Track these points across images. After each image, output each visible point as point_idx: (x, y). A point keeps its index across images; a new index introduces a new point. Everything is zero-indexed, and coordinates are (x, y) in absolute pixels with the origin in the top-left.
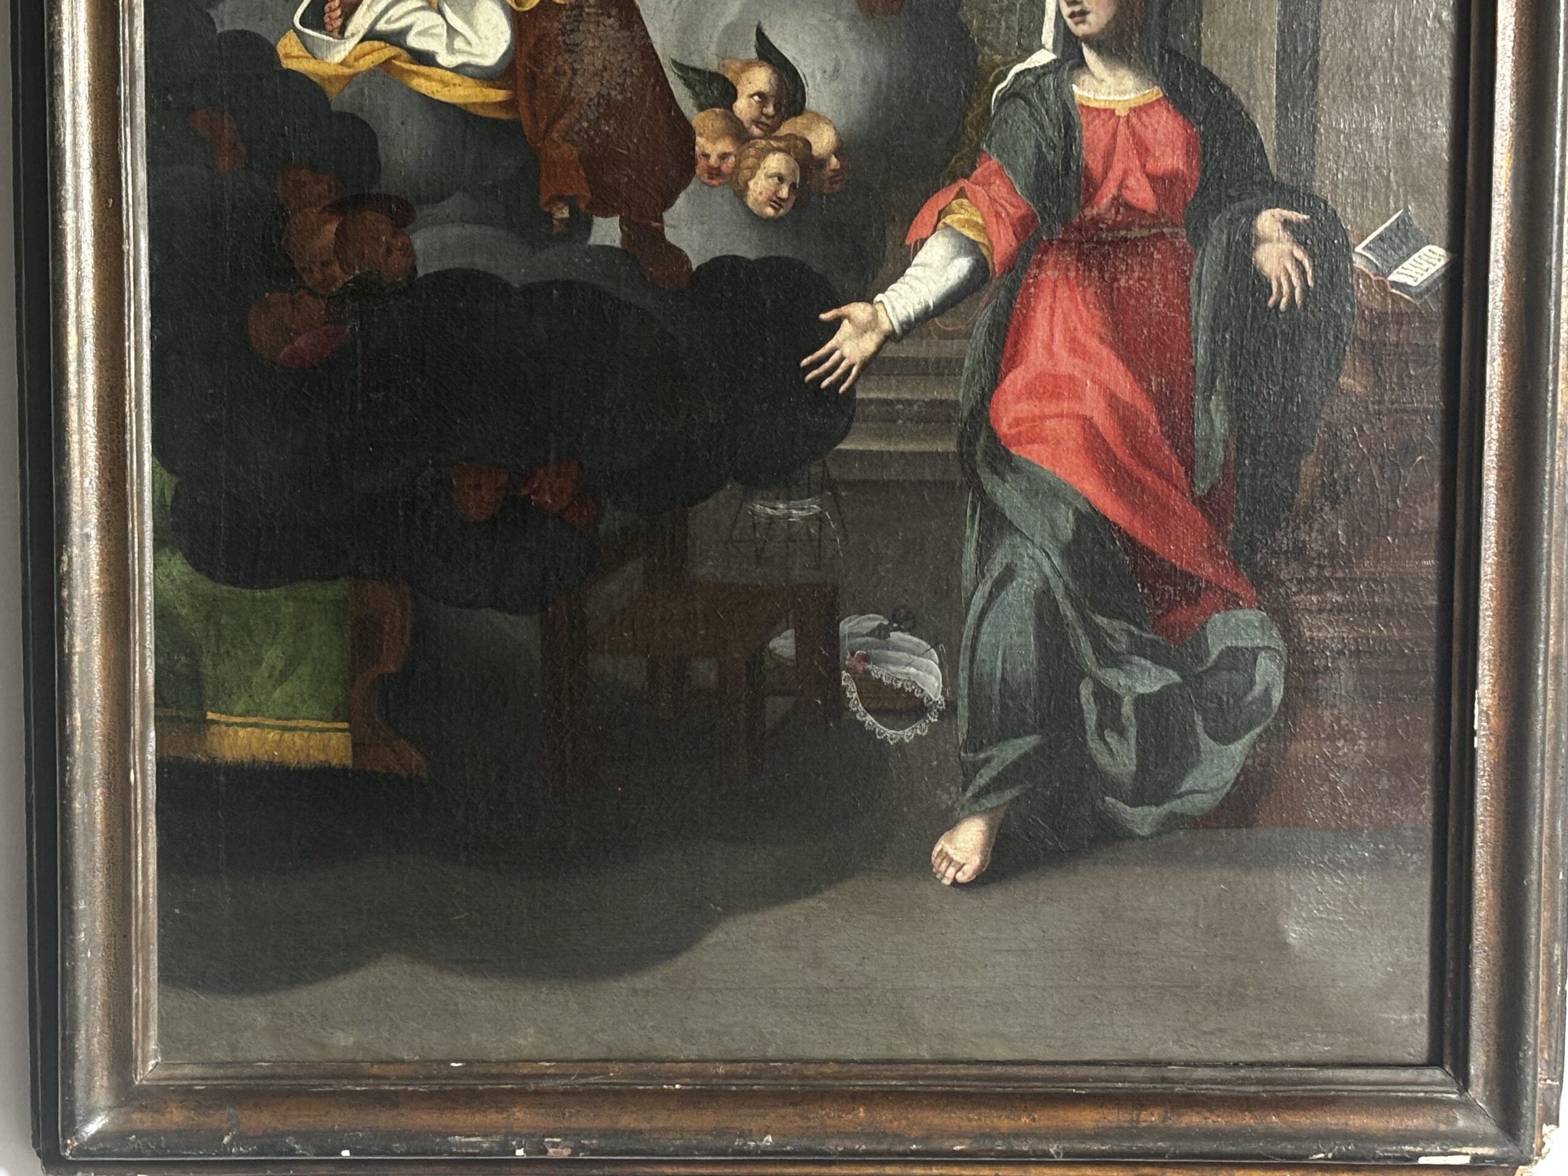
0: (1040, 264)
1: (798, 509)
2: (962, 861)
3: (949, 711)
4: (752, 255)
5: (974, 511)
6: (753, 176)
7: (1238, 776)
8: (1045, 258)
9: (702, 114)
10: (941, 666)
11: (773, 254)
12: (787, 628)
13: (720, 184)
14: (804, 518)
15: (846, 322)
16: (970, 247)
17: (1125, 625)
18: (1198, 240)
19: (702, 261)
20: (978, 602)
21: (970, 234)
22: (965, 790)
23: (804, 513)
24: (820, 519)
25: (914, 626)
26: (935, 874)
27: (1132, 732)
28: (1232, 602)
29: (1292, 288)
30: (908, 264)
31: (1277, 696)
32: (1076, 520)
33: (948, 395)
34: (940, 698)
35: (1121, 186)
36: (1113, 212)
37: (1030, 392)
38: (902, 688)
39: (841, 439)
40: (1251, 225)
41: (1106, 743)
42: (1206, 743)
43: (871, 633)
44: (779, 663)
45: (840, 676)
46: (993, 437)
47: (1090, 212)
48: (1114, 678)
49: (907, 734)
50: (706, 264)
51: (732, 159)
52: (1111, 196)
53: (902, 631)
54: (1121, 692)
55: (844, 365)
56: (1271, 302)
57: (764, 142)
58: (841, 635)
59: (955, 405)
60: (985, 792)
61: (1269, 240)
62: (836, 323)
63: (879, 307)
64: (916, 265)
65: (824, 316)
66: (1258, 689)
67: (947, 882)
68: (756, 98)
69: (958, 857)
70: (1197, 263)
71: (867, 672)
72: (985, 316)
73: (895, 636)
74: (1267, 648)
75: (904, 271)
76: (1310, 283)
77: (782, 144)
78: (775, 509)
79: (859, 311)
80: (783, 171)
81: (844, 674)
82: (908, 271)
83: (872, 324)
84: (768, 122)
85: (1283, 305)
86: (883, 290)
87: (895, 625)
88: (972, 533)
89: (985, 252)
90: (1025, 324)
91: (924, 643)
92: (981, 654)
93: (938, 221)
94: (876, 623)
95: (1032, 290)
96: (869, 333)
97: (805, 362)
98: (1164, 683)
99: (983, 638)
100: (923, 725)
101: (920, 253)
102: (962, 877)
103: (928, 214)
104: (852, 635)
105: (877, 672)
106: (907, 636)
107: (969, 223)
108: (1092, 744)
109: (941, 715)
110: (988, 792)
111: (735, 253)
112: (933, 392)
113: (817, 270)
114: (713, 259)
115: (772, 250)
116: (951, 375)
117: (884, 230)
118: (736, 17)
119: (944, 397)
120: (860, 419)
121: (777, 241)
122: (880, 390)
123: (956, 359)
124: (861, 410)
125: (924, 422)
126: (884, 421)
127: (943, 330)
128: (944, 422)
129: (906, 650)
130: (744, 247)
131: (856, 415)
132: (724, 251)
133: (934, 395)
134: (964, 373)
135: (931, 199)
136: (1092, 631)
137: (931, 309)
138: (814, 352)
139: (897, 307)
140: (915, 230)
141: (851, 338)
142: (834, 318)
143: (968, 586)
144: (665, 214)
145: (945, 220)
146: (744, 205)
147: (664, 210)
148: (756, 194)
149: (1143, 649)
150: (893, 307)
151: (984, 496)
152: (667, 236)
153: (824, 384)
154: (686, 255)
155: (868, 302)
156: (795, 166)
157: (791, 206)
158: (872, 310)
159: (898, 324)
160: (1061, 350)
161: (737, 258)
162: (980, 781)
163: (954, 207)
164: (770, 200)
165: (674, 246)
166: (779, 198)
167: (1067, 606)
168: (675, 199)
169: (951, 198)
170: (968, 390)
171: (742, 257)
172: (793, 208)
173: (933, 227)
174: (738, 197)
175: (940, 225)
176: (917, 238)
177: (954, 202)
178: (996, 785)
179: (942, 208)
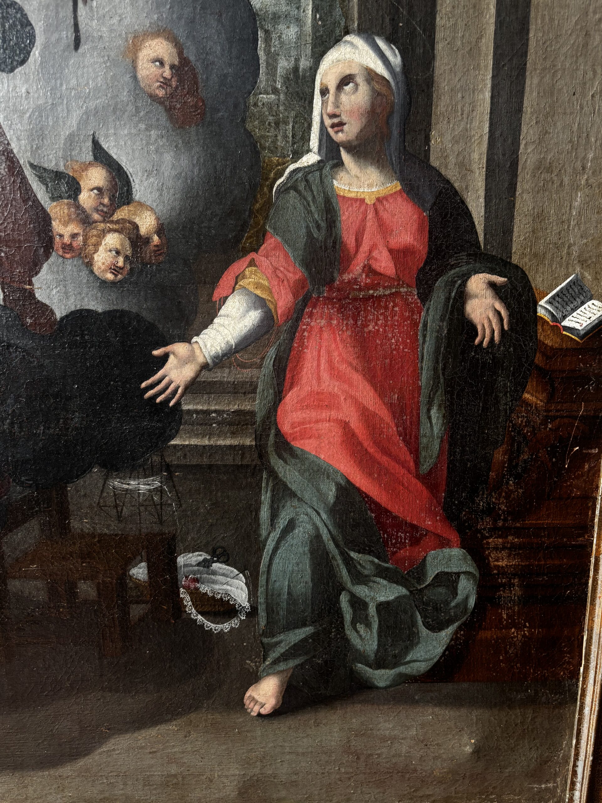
0: (311, 315)
1: (144, 484)
2: (263, 702)
3: (253, 612)
4: (100, 310)
5: (267, 484)
6: (96, 251)
7: (445, 651)
8: (315, 311)
9: (55, 203)
10: (246, 584)
11: (115, 308)
12: (141, 561)
13: (73, 257)
14: (150, 491)
15: (172, 358)
16: (260, 303)
17: (371, 558)
18: (424, 297)
19: (64, 314)
20: (270, 545)
21: (258, 292)
22: (265, 660)
23: (148, 487)
24: (160, 490)
25: (227, 561)
26: (246, 709)
27: (375, 626)
28: (443, 543)
29: (493, 331)
31: (472, 602)
32: (337, 490)
33: (246, 406)
34: (246, 604)
35: (369, 257)
36: (364, 276)
37: (303, 405)
38: (221, 599)
39: (172, 437)
41: (357, 632)
42: (424, 631)
43: (199, 564)
44: (138, 584)
45: (179, 591)
46: (278, 433)
47: (346, 277)
48: (361, 591)
49: (226, 627)
50: (67, 316)
51: (81, 238)
52: (362, 264)
53: (221, 562)
54: (367, 600)
55: (172, 387)
56: (477, 341)
57: (102, 225)
58: (179, 566)
59: (252, 413)
60: (276, 662)
61: (476, 296)
62: (165, 358)
63: (195, 346)
64: (220, 316)
65: (156, 353)
66: (460, 597)
67: (254, 714)
68: (95, 191)
69: (261, 699)
70: (423, 314)
71: (197, 589)
72: (272, 352)
73: (216, 566)
74: (465, 573)
75: (212, 320)
76: (506, 327)
77: (114, 227)
78: (128, 484)
79: (180, 348)
80: (119, 247)
81: (182, 590)
82: (216, 320)
83: (191, 358)
84: (105, 209)
85: (485, 344)
86: (198, 335)
87: (215, 559)
88: (266, 498)
89: (271, 307)
90: (300, 357)
91: (235, 570)
92: (273, 577)
93: (236, 283)
94: (203, 557)
95: (306, 334)
96: (189, 365)
97: (143, 385)
98: (397, 595)
99: (274, 567)
100: (236, 621)
101: (223, 307)
102: (263, 711)
103: (227, 278)
104: (186, 566)
105: (204, 588)
106: (224, 566)
107: (258, 286)
108: (348, 632)
109: (248, 615)
110: (280, 662)
111: (87, 308)
112: (235, 405)
113: (148, 319)
114: (72, 312)
115: (114, 305)
116: (249, 393)
117: (197, 289)
118: (75, 128)
119: (243, 408)
120: (186, 423)
121: (117, 298)
122: (198, 403)
123: (252, 382)
124: (186, 417)
125: (229, 425)
126: (201, 424)
127: (242, 362)
128: (243, 425)
129: (223, 575)
130: (93, 303)
131: (183, 421)
132: (79, 306)
133: (236, 407)
134: (258, 391)
135: (230, 268)
136: (348, 562)
137: (234, 347)
138: (150, 378)
139: (208, 346)
140: (219, 290)
141: (177, 368)
142: (163, 354)
143: (264, 533)
144: (34, 280)
145: (241, 283)
146: (92, 272)
147: (33, 276)
148: (100, 264)
149: (383, 573)
150: (206, 346)
151: (273, 474)
152: (37, 295)
153: (158, 400)
154: (51, 309)
155: (187, 342)
156: (127, 243)
157: (126, 273)
158: (190, 348)
159: (209, 358)
160: (325, 376)
161: (88, 311)
162: (274, 655)
163: (247, 273)
164: (111, 268)
165: (42, 303)
166: (117, 267)
167: (331, 546)
168: (40, 268)
169: (244, 267)
170: (261, 403)
171: (92, 310)
172: (128, 274)
173: (232, 288)
174: (87, 266)
175: (237, 286)
176: (221, 296)
177: (247, 269)
178: (284, 657)
179: (238, 274)
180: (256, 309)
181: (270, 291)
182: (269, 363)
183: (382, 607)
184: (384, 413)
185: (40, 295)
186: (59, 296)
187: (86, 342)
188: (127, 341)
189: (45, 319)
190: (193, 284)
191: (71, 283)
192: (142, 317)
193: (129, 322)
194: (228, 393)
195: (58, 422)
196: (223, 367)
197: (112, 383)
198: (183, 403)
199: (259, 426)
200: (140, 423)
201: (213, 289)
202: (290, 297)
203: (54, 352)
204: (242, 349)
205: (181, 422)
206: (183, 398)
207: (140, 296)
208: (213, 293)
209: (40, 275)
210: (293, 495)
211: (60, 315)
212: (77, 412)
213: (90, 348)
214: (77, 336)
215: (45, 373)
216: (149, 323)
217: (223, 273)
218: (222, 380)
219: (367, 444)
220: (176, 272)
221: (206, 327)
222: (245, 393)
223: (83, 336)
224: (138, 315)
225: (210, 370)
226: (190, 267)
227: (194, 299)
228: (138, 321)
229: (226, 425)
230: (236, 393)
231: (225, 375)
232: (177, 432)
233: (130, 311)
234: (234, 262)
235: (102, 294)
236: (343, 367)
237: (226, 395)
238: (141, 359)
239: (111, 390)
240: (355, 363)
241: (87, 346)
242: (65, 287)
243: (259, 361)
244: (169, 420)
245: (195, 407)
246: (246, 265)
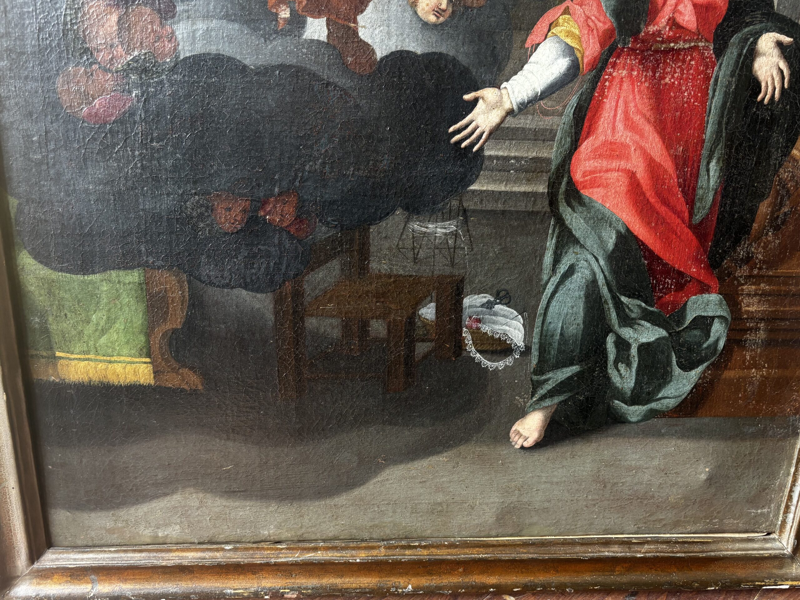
0: (614, 65)
1: (441, 228)
2: (527, 436)
3: (527, 350)
4: (419, 52)
5: (554, 231)
7: (693, 389)
8: (618, 61)
10: (524, 325)
11: (434, 50)
12: (431, 301)
14: (446, 234)
15: (481, 101)
17: (639, 302)
18: (719, 52)
19: (385, 54)
20: (550, 288)
21: (569, 41)
22: (533, 395)
23: (444, 231)
24: (455, 235)
25: (509, 303)
26: (511, 442)
27: (635, 365)
28: (704, 289)
30: (526, 62)
31: (721, 344)
32: (617, 238)
33: (544, 154)
34: (521, 344)
35: (675, 10)
36: (667, 29)
37: (597, 154)
38: (500, 338)
39: (472, 182)
40: (755, 42)
41: (618, 371)
43: (482, 306)
44: (425, 324)
45: (462, 330)
46: (570, 182)
47: (652, 29)
48: (627, 333)
49: (501, 365)
50: (387, 57)
52: (667, 17)
53: (503, 304)
54: (631, 341)
55: (478, 132)
56: (760, 98)
58: (464, 306)
59: (548, 161)
60: (543, 398)
61: (764, 54)
62: (475, 101)
63: (504, 91)
64: (530, 63)
65: (467, 97)
66: (712, 340)
67: (518, 446)
69: (525, 433)
70: (716, 68)
71: (478, 329)
72: (574, 101)
73: (498, 307)
74: (720, 317)
75: (522, 67)
76: (786, 86)
78: (427, 228)
81: (465, 329)
82: (526, 67)
83: (499, 104)
85: (766, 101)
87: (498, 301)
88: (551, 244)
89: (579, 55)
90: (600, 107)
91: (515, 312)
92: (549, 319)
93: (549, 30)
94: (487, 299)
95: (607, 84)
96: (496, 110)
97: (451, 129)
98: (657, 336)
99: (551, 309)
100: (511, 360)
101: (534, 54)
102: (526, 444)
103: (541, 25)
104: (470, 307)
105: (486, 328)
106: (505, 308)
107: (569, 34)
108: (610, 371)
109: (522, 354)
110: (546, 398)
111: (407, 49)
112: (533, 152)
113: (463, 63)
114: (392, 53)
115: (433, 47)
116: (548, 140)
117: (512, 36)
119: (540, 155)
120: (486, 169)
121: (436, 41)
122: (499, 149)
123: (552, 130)
124: (487, 163)
125: (526, 172)
126: (500, 171)
127: (545, 109)
128: (539, 172)
129: (504, 316)
130: (414, 45)
131: (484, 167)
132: (399, 47)
133: (534, 154)
134: (556, 139)
135: (545, 15)
136: (619, 305)
137: (539, 94)
138: (458, 122)
139: (516, 93)
140: (532, 37)
141: (484, 113)
142: (473, 98)
143: (545, 277)
144: (359, 18)
145: (553, 31)
146: (416, 13)
147: (358, 14)
148: (424, 5)
149: (647, 316)
150: (513, 92)
151: (560, 221)
152: (360, 34)
153: (463, 145)
154: (373, 49)
155: (497, 88)
157: (448, 16)
158: (499, 94)
159: (515, 104)
160: (620, 126)
161: (408, 52)
162: (542, 392)
163: (561, 21)
164: (434, 10)
165: (364, 42)
166: (440, 9)
167: (605, 291)
168: (366, 6)
169: (559, 14)
170: (557, 151)
171: (412, 52)
172: (450, 17)
173: (544, 35)
174: (411, 7)
175: (550, 34)
176: (533, 43)
177: (561, 17)
178: (551, 394)
179: (552, 21)
180: (564, 56)
181: (580, 40)
182: (570, 111)
183: (644, 348)
184: (668, 165)
185: (363, 34)
186: (382, 36)
187: (403, 84)
188: (441, 85)
189: (366, 58)
190: (509, 29)
191: (394, 23)
192: (458, 61)
193: (446, 66)
194: (529, 140)
195: (368, 163)
196: (527, 114)
197: (422, 126)
198: (486, 148)
199: (553, 174)
200: (444, 168)
201: (528, 35)
202: (597, 47)
203: (371, 93)
204: (547, 97)
205: (482, 168)
206: (487, 144)
207: (458, 39)
208: (526, 40)
209: (365, 13)
210: (576, 241)
211: (380, 55)
212: (386, 154)
213: (405, 90)
214: (395, 77)
215: (360, 113)
216: (464, 67)
217: (538, 20)
218: (524, 126)
219: (650, 194)
220: (495, 17)
221: (516, 73)
222: (544, 140)
223: (400, 77)
224: (455, 59)
225: (514, 116)
226: (509, 13)
227: (509, 44)
228: (454, 65)
229: (523, 172)
230: (535, 140)
231: (528, 122)
232: (477, 177)
233: (447, 55)
234: (549, 9)
235: (423, 36)
236: (637, 118)
237: (527, 142)
238: (452, 103)
239: (420, 134)
240: (648, 114)
241: (403, 88)
242: (388, 27)
243: (561, 108)
244: (471, 165)
245: (496, 153)
246: (561, 13)
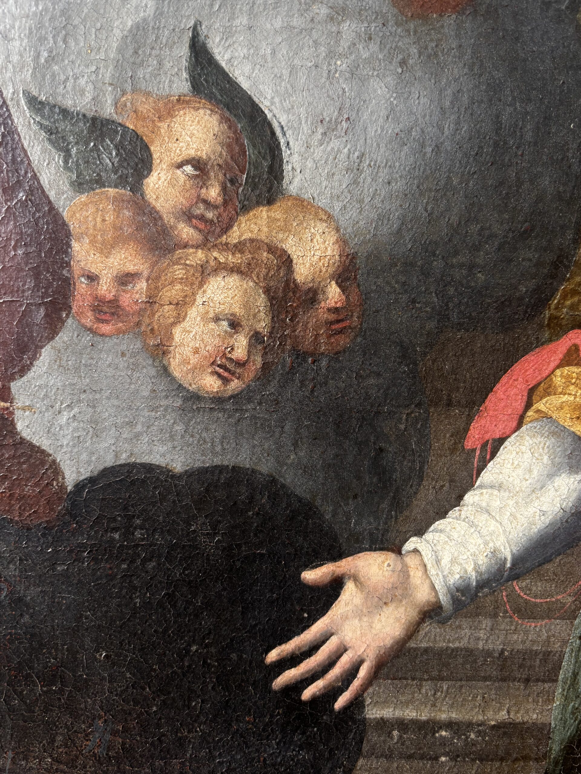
4: (178, 466)
6: (179, 319)
9: (84, 198)
11: (217, 461)
13: (119, 332)
15: (350, 587)
19: (85, 474)
30: (469, 485)
33: (527, 714)
50: (92, 480)
51: (142, 285)
55: (345, 661)
57: (200, 254)
59: (541, 731)
62: (334, 586)
63: (411, 561)
64: (481, 487)
65: (311, 576)
68: (189, 169)
75: (460, 497)
77: (232, 259)
79: (373, 566)
80: (237, 310)
82: (469, 498)
83: (399, 591)
84: (210, 215)
86: (420, 532)
93: (529, 405)
96: (391, 608)
97: (273, 656)
101: (490, 465)
103: (507, 393)
111: (146, 459)
112: (500, 709)
113: (298, 491)
114: (105, 470)
115: (215, 454)
116: (538, 680)
117: (426, 420)
118: (150, 11)
119: (519, 718)
120: (371, 753)
121: (223, 437)
122: (407, 704)
123: (547, 654)
124: (373, 737)
125: (481, 760)
126: (410, 757)
127: (526, 602)
128: (517, 759)
130: (162, 449)
131: (365, 747)
132: (124, 456)
133: (503, 716)
134: (561, 677)
135: (517, 367)
137: (508, 565)
138: (290, 639)
139: (445, 561)
140: (483, 422)
141: (360, 615)
142: (328, 579)
144: (15, 386)
145: (541, 405)
146: (165, 371)
147: (12, 378)
148: (187, 351)
150: (438, 562)
152: (19, 426)
153: (307, 694)
154: (54, 461)
155: (393, 551)
156: (261, 301)
157: (252, 375)
158: (399, 567)
159: (445, 590)
161: (149, 468)
163: (558, 380)
164: (213, 363)
165: (32, 446)
166: (231, 359)
168: (34, 358)
169: (552, 365)
170: (565, 707)
171: (159, 467)
172: (257, 379)
173: (516, 417)
174: (154, 357)
175: (530, 413)
176: (487, 437)
177: (558, 372)
179: (534, 383)
185: (27, 426)
186: (76, 429)
187: (137, 546)
188: (239, 546)
189: (37, 485)
190: (419, 405)
191: (108, 398)
192: (283, 486)
193: (251, 498)
194: (485, 679)
195: (53, 741)
196: (477, 615)
197: (194, 648)
198: (368, 701)
199: (556, 763)
200: (257, 751)
201: (470, 419)
203: (54, 569)
204: (529, 571)
205: (360, 750)
206: (370, 690)
207: (282, 432)
208: (466, 430)
209: (30, 374)
211: (74, 475)
212: (100, 717)
213: (145, 561)
214: (115, 530)
215: (26, 618)
216: (300, 500)
217: (497, 380)
218: (471, 646)
220: (378, 375)
221: (442, 514)
222: (527, 681)
223: (128, 532)
224: (274, 481)
225: (443, 622)
226: (416, 364)
227: (418, 443)
228: (274, 497)
229: (473, 760)
230: (503, 680)
231: (482, 634)
233: (254, 471)
234: (526, 352)
235: (187, 425)
237: (480, 684)
238: (272, 591)
239: (189, 666)
241: (139, 556)
242: (94, 407)
243: (570, 599)
244: (332, 744)
245: (398, 713)
246: (557, 362)
